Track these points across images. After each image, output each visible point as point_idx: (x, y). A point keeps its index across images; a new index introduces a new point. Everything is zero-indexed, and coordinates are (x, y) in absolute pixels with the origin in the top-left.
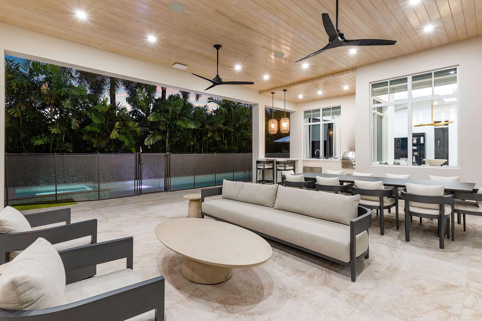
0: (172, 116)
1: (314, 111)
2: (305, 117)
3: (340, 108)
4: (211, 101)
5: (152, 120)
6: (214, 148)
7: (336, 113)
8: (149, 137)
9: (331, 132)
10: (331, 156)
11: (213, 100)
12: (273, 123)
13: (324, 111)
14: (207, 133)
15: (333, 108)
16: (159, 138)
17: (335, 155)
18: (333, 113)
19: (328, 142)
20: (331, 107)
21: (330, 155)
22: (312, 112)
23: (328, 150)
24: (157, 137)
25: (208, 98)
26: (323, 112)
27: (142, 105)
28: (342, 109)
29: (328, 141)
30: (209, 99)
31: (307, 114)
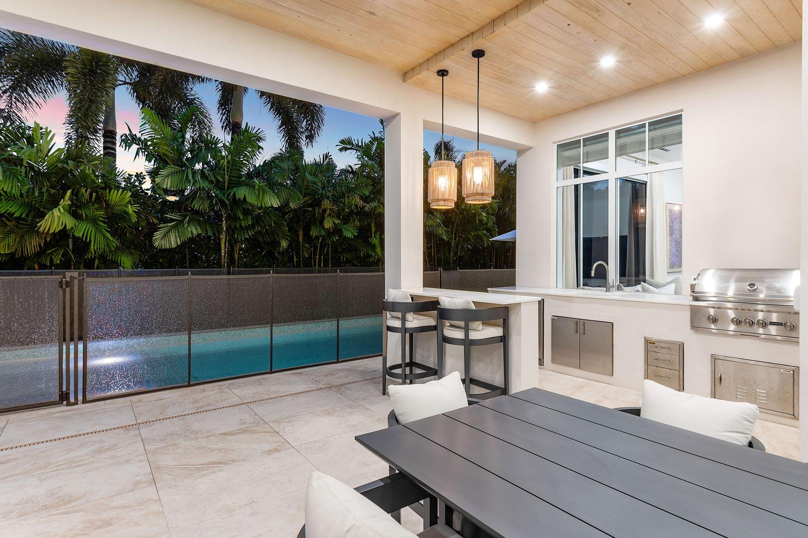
0: (232, 178)
1: (588, 141)
2: (561, 162)
3: (678, 121)
4: (349, 146)
5: (171, 184)
6: (348, 256)
7: (663, 142)
8: (166, 229)
9: (642, 211)
10: (641, 277)
11: (353, 145)
12: (442, 174)
13: (620, 137)
14: (323, 219)
15: (655, 124)
16: (194, 230)
17: (652, 276)
18: (652, 141)
19: (630, 239)
20: (647, 123)
21: (637, 275)
22: (584, 146)
23: (630, 259)
24: (189, 230)
25: (340, 140)
26: (618, 140)
27: (163, 153)
28: (687, 127)
29: (630, 237)
30: (342, 142)
31: (567, 153)
